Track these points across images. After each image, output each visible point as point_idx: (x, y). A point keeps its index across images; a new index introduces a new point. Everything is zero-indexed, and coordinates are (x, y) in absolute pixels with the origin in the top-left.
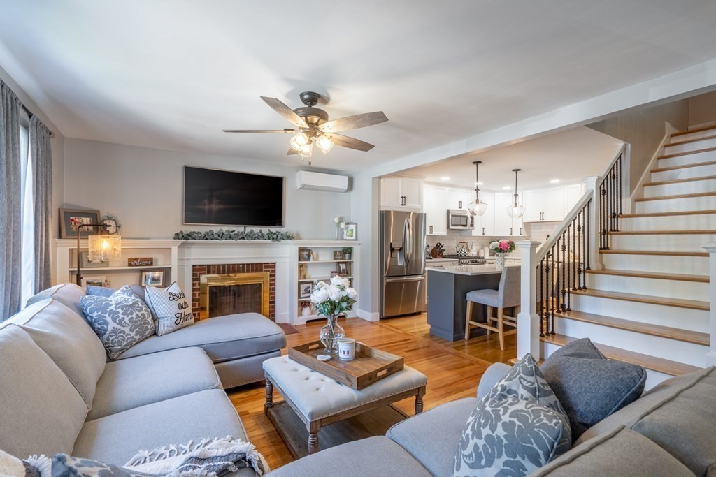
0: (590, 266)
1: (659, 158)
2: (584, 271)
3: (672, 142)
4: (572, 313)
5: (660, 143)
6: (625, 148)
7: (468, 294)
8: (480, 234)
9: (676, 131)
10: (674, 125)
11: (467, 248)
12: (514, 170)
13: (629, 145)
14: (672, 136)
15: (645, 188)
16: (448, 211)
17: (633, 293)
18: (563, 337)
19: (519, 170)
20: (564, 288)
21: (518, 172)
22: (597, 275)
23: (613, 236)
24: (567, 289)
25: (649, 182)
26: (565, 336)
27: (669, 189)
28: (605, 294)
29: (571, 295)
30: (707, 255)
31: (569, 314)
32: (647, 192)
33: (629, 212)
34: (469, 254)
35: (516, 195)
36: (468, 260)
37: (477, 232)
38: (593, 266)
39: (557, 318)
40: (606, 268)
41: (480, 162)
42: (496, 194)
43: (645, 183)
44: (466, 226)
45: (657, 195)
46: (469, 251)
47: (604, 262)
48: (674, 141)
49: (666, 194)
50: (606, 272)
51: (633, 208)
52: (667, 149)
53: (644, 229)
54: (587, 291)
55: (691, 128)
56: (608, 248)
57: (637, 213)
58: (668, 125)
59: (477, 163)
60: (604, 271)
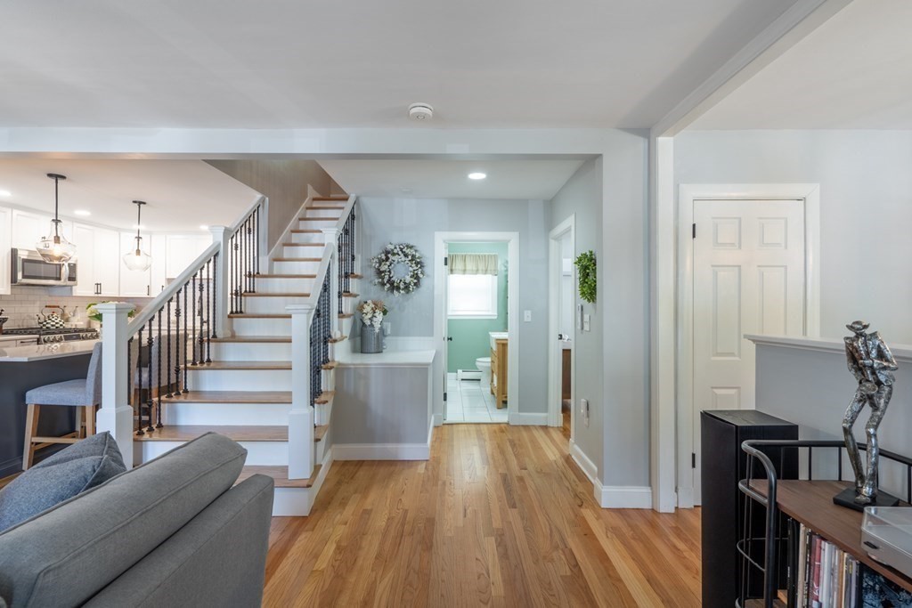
0: (217, 334)
1: (300, 219)
2: (209, 340)
3: (314, 206)
4: (189, 395)
5: (301, 204)
6: (263, 200)
7: (28, 394)
8: (91, 292)
9: (318, 196)
10: (315, 189)
11: (63, 315)
12: (135, 202)
13: (267, 199)
14: (314, 199)
15: (285, 247)
16: (14, 252)
17: (257, 360)
18: (174, 428)
19: (144, 203)
20: (178, 364)
21: (142, 205)
22: (223, 344)
23: (248, 298)
24: (182, 366)
25: (288, 242)
26: (176, 426)
27: (304, 252)
28: (232, 365)
29: (188, 371)
30: (290, 317)
31: (186, 398)
32: (287, 252)
33: (266, 273)
34: (68, 326)
35: (139, 238)
36: (58, 336)
37: (83, 288)
38: (220, 335)
39: (166, 405)
40: (237, 334)
41: (63, 177)
42: (123, 234)
43: (284, 242)
44: (59, 279)
45: (294, 257)
46: (67, 320)
47: (235, 328)
48: (316, 204)
49: (301, 256)
50: (237, 339)
51: (271, 268)
52: (308, 211)
53: (278, 291)
54: (212, 365)
55: (332, 196)
56: (241, 312)
57: (275, 273)
58: (310, 188)
59: (57, 177)
60: (234, 338)
